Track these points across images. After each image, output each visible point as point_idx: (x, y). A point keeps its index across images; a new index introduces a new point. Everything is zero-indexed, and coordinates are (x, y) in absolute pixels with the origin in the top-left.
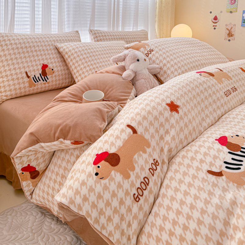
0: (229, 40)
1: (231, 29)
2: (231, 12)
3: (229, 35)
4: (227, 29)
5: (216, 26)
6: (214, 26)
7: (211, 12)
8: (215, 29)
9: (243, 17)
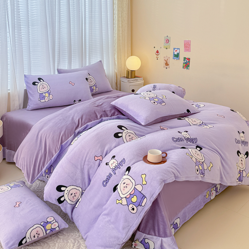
0: (166, 68)
1: (167, 60)
2: (167, 48)
3: (166, 64)
4: (165, 60)
6: (157, 57)
7: (154, 47)
8: (157, 59)
9: (174, 52)
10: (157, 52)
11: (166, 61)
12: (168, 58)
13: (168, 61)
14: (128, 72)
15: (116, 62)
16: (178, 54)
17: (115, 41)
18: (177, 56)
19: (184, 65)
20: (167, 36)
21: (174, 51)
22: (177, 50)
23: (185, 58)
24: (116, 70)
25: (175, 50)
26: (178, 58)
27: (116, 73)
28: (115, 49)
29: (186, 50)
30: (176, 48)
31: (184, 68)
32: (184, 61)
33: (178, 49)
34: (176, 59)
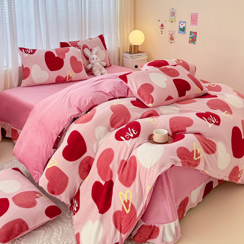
0: (171, 43)
1: (172, 34)
2: (172, 22)
4: (170, 34)
5: (163, 31)
6: (161, 31)
7: (159, 21)
8: (162, 33)
9: (180, 26)
10: (162, 26)
12: (173, 32)
14: (131, 47)
15: (119, 37)
16: (184, 28)
17: (118, 14)
18: (183, 30)
20: (173, 9)
23: (191, 32)
24: (118, 45)
25: (181, 24)
26: (184, 32)
27: (118, 48)
28: (118, 23)
29: (192, 23)
30: (182, 22)
32: (191, 35)
34: (181, 34)
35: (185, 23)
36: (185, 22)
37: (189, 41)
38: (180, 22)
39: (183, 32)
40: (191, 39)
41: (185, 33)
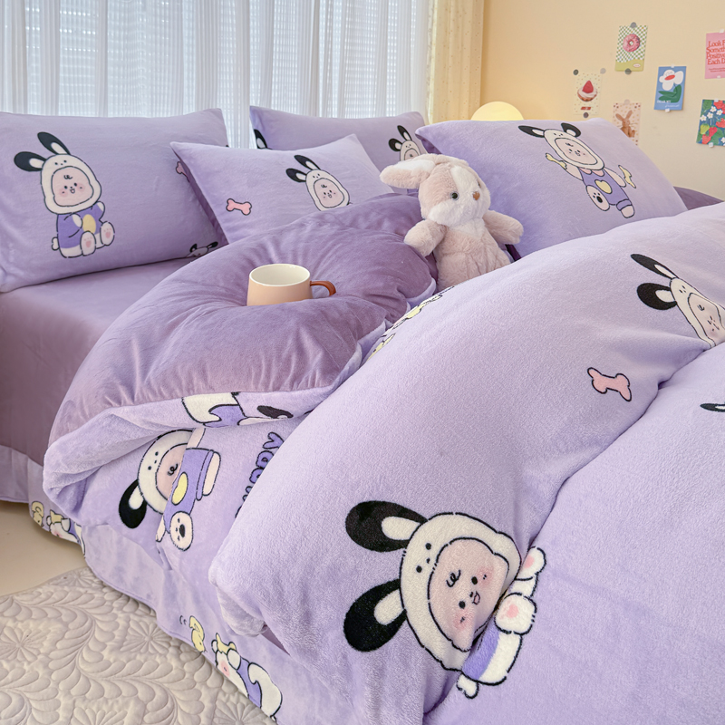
1: (628, 116)
2: (628, 71)
4: (619, 116)
5: (589, 108)
6: (583, 108)
7: (576, 72)
8: (586, 115)
9: (660, 84)
10: (588, 88)
11: (623, 120)
12: (633, 109)
13: (631, 119)
16: (678, 90)
17: (431, 48)
18: (673, 97)
19: (705, 129)
20: (634, 25)
21: (662, 79)
22: (673, 73)
23: (707, 104)
25: (665, 76)
26: (677, 105)
29: (712, 70)
30: (670, 68)
31: (702, 140)
32: (704, 112)
33: (676, 69)
34: (668, 110)
35: (681, 73)
36: (683, 69)
37: (700, 135)
38: (662, 70)
39: (673, 105)
40: (708, 128)
41: (682, 108)
